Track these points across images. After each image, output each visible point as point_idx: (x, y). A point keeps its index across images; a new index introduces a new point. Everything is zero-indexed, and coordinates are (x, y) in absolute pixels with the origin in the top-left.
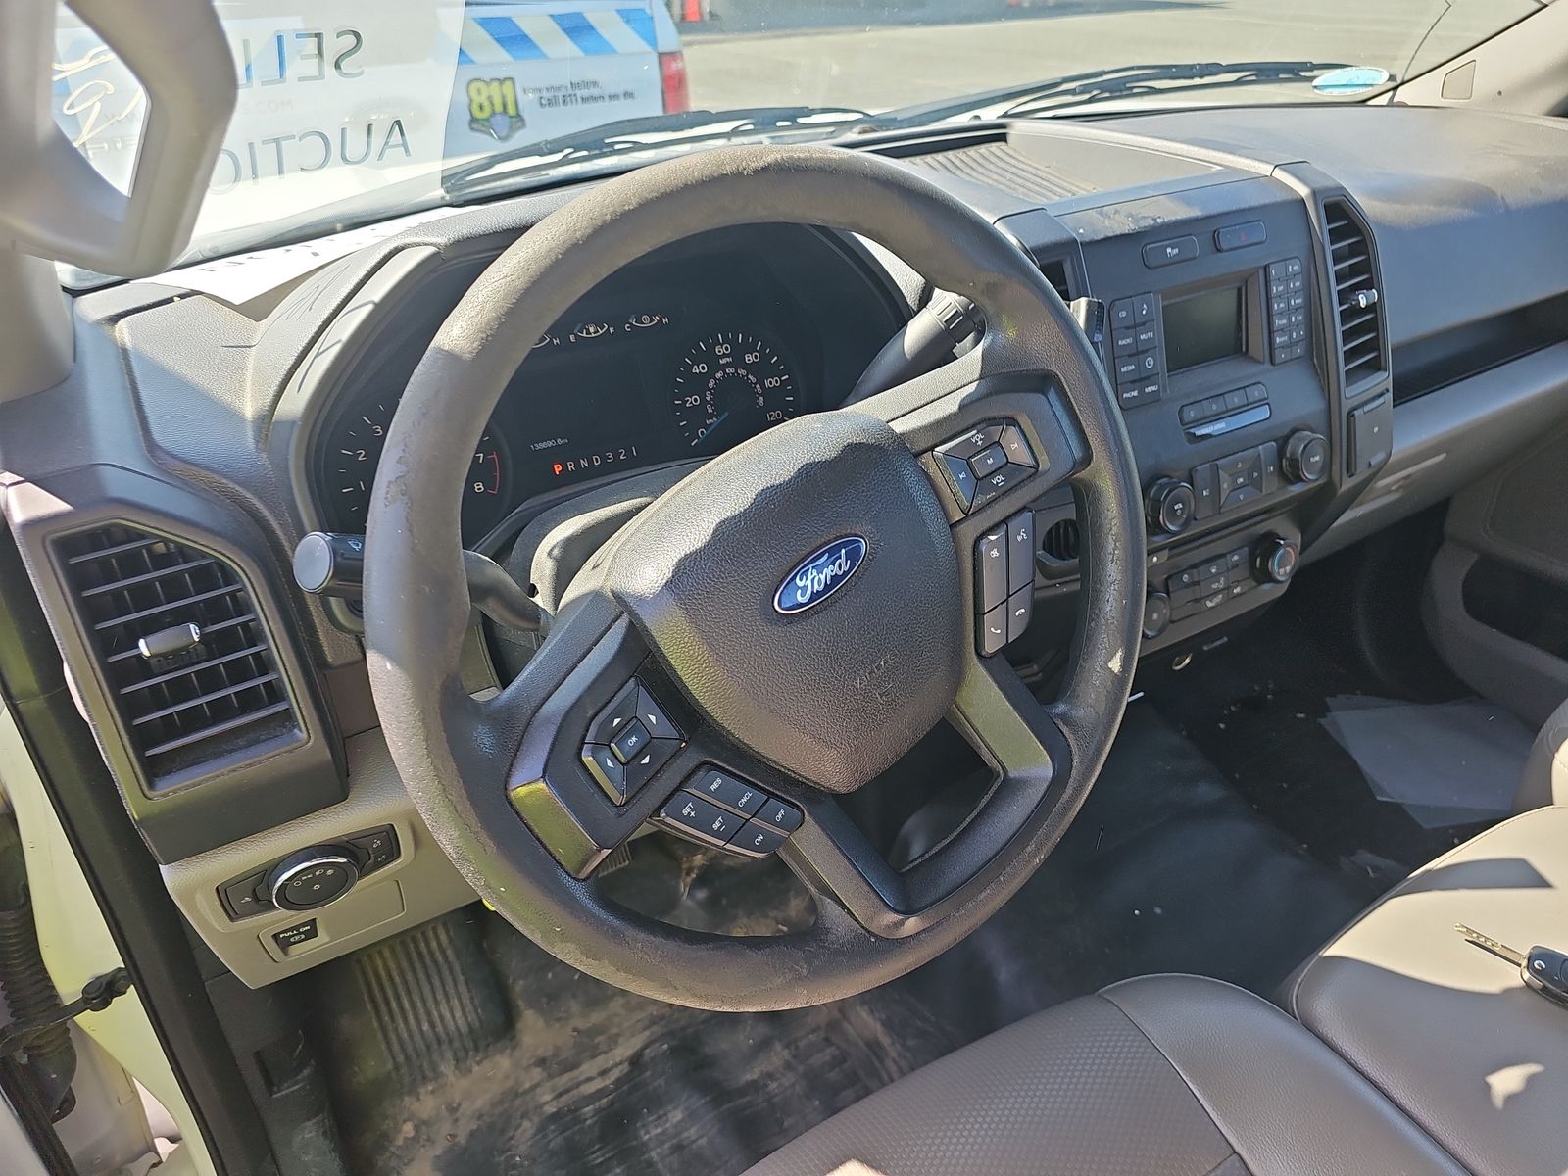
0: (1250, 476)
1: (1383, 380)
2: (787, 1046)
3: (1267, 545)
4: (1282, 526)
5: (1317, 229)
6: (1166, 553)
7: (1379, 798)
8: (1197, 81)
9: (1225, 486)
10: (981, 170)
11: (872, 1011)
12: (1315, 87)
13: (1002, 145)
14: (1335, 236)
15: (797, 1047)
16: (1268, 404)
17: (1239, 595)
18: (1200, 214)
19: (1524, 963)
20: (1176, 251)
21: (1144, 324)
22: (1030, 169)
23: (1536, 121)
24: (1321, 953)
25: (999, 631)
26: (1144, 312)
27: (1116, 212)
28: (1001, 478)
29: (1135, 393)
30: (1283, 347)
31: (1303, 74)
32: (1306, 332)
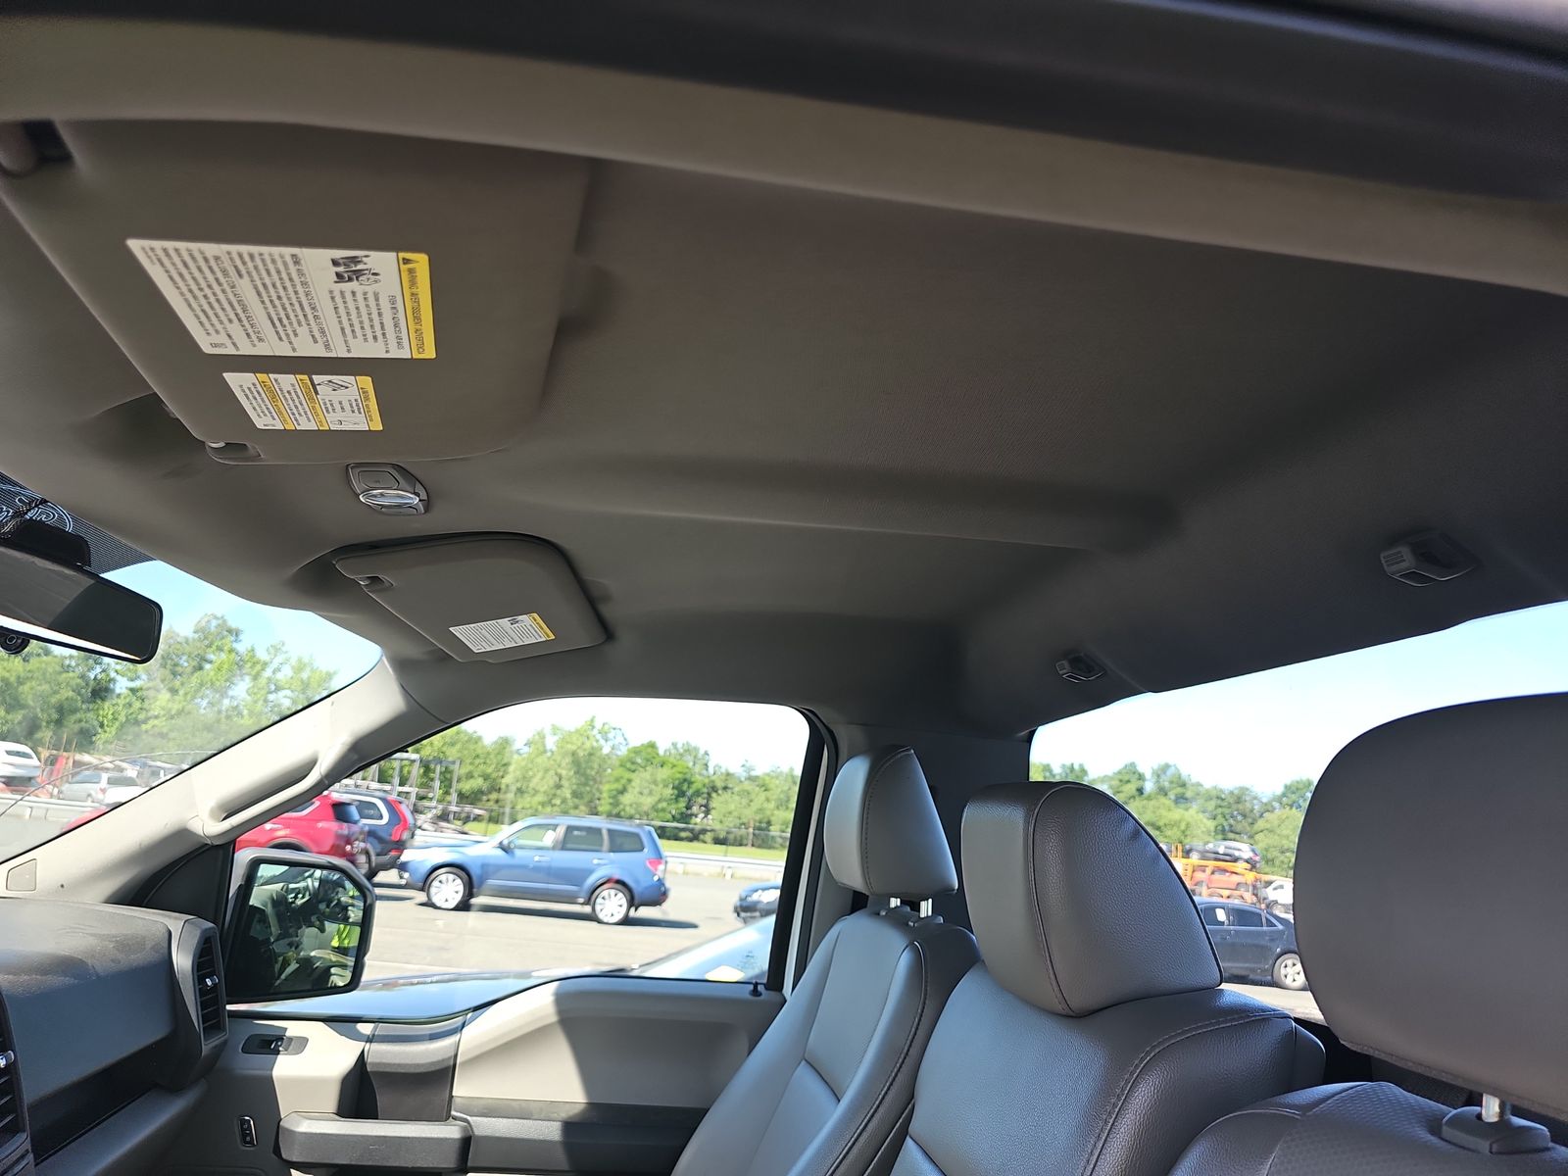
1: (22, 1142)
23: (97, 908)
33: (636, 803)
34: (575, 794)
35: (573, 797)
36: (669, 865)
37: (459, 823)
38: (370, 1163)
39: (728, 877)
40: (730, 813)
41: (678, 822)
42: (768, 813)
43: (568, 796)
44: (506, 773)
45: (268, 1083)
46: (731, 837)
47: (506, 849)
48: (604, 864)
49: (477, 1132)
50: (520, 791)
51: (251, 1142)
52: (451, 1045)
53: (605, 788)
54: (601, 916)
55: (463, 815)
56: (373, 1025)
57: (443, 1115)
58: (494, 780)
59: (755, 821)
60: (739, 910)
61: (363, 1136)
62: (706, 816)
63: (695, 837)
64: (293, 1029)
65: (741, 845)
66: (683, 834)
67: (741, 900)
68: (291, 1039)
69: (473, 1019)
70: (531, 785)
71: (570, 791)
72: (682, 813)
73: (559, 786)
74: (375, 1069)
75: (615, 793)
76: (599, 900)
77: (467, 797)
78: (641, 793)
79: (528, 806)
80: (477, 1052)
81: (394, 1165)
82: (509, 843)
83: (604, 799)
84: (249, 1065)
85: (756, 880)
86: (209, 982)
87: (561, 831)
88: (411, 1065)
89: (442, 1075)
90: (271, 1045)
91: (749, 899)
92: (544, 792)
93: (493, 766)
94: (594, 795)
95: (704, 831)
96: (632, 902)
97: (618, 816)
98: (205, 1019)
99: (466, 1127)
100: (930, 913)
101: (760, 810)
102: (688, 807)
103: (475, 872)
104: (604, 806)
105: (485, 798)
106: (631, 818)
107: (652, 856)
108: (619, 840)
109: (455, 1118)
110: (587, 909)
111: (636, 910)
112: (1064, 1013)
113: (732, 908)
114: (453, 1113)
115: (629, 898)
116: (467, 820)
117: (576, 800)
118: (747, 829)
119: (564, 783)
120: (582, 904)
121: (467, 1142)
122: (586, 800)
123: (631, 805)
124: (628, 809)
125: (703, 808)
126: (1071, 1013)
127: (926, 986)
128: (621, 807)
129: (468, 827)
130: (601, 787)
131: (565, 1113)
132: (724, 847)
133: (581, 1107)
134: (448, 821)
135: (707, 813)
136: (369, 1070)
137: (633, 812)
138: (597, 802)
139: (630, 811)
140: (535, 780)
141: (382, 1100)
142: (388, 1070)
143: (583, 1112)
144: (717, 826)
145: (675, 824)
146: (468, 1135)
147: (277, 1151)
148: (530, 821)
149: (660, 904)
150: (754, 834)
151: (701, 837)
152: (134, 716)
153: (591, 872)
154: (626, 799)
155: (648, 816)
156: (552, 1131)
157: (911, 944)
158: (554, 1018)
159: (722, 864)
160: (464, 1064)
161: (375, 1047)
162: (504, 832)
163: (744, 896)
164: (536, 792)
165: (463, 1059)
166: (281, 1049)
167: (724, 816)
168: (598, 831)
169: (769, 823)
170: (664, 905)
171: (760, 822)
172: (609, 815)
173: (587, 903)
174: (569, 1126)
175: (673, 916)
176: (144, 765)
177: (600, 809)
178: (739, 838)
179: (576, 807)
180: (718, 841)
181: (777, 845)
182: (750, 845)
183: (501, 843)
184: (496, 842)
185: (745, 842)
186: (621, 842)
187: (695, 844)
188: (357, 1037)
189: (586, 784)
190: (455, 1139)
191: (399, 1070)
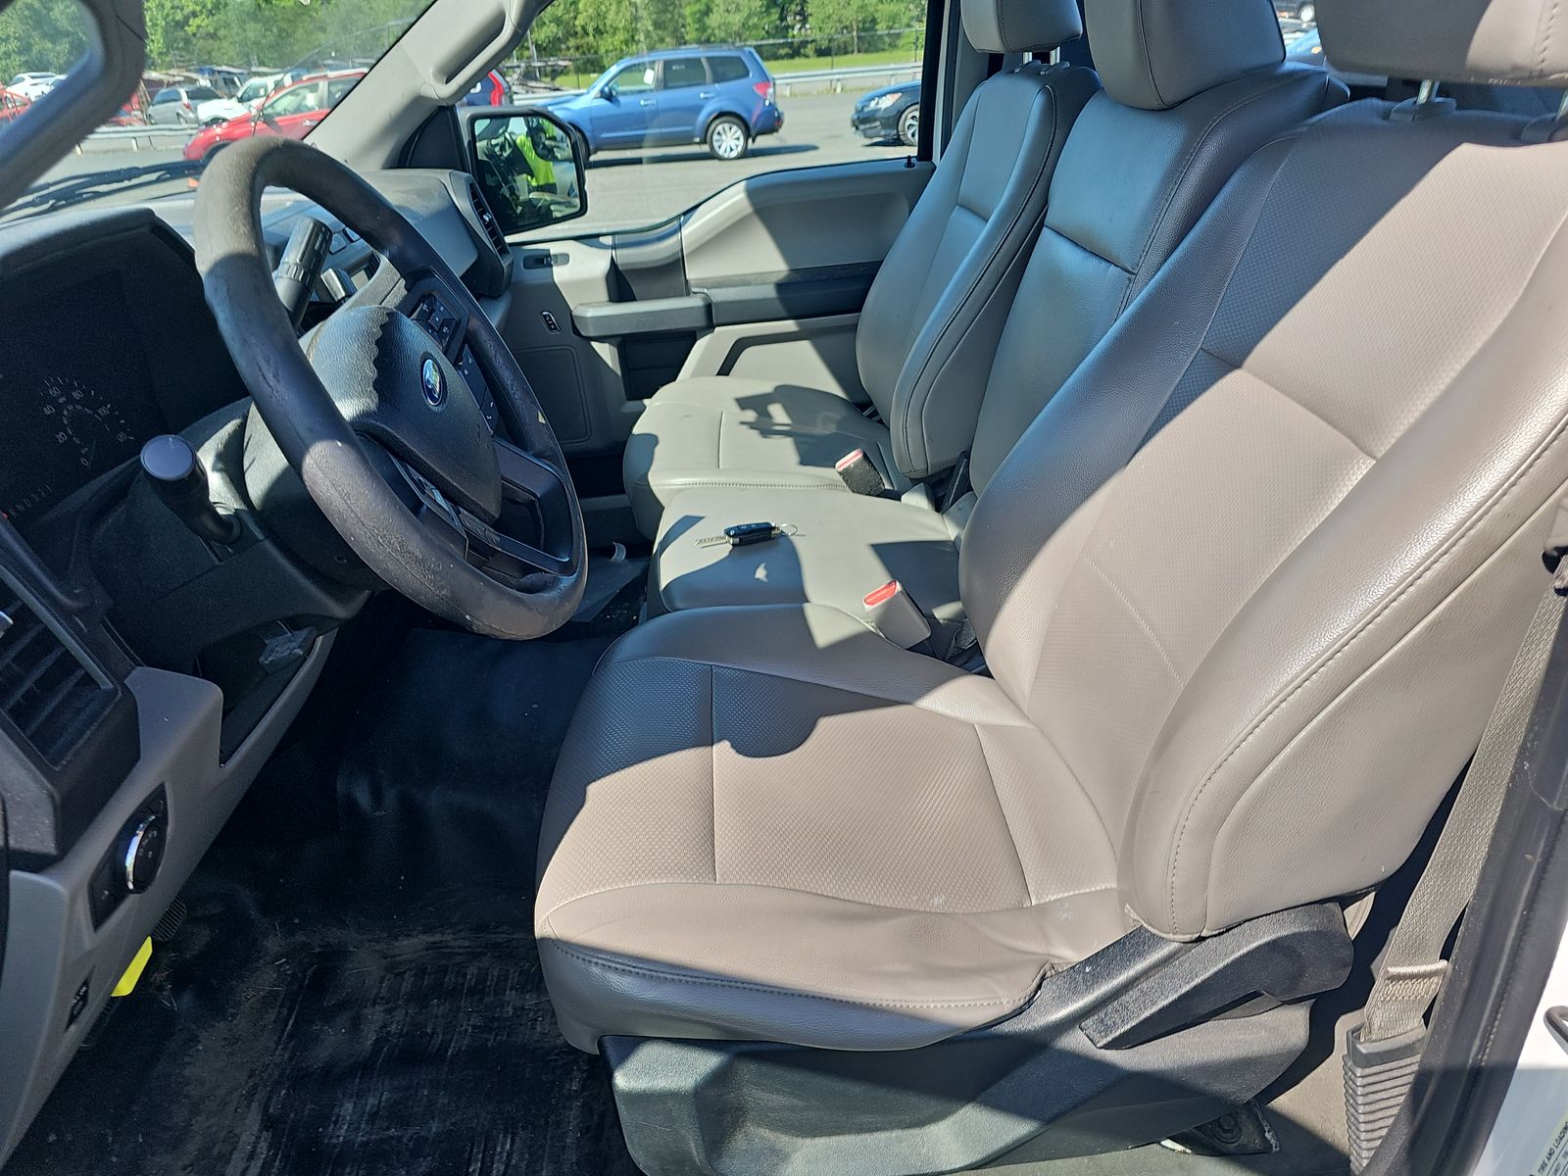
33: (725, 24)
34: (657, 25)
35: (655, 28)
36: (778, 88)
37: (548, 79)
39: (839, 90)
40: (829, 17)
41: (774, 38)
42: (871, 9)
43: (651, 28)
44: (577, 12)
45: (554, 288)
46: (834, 45)
47: (609, 96)
48: (712, 96)
49: (714, 299)
50: (598, 31)
51: (555, 328)
52: (676, 242)
53: (687, 11)
54: (721, 152)
55: (549, 69)
56: (609, 238)
57: (687, 292)
58: (568, 23)
59: (858, 22)
60: (857, 123)
61: (634, 314)
62: (803, 26)
63: (795, 51)
64: (554, 249)
65: (846, 53)
66: (782, 52)
67: (857, 112)
68: (556, 256)
69: (685, 222)
70: (608, 23)
71: (650, 23)
72: (777, 27)
73: (636, 19)
74: (625, 268)
75: (698, 15)
76: (715, 137)
77: (545, 49)
78: (728, 11)
79: (611, 47)
80: (698, 244)
82: (610, 90)
83: (689, 24)
84: (535, 276)
85: (869, 89)
86: (487, 219)
87: (659, 67)
88: (650, 262)
89: (674, 267)
90: (543, 261)
91: (866, 110)
92: (624, 28)
93: (562, 7)
94: (677, 22)
95: (804, 43)
96: (748, 133)
97: (708, 41)
99: (704, 297)
100: (1058, 61)
101: (862, 7)
102: (782, 18)
103: (586, 127)
104: (691, 33)
105: (563, 46)
106: (723, 41)
107: (758, 80)
108: (720, 70)
109: (695, 293)
110: (706, 148)
111: (753, 141)
112: (1158, 107)
113: (849, 123)
114: (692, 290)
115: (744, 129)
116: (555, 73)
117: (660, 32)
118: (849, 32)
119: (643, 13)
120: (699, 143)
121: (709, 307)
122: (671, 28)
123: (719, 27)
124: (717, 31)
125: (798, 18)
126: (1165, 107)
127: (1056, 118)
128: (710, 31)
129: (560, 81)
130: (682, 11)
131: (775, 279)
132: (829, 59)
133: (785, 273)
134: (535, 79)
135: (804, 21)
136: (621, 269)
137: (723, 35)
138: (683, 30)
139: (720, 34)
140: (611, 16)
141: (635, 287)
142: (635, 267)
143: (788, 276)
144: (818, 35)
145: (771, 41)
146: (708, 303)
147: (576, 332)
148: (623, 64)
149: (777, 131)
150: (858, 38)
151: (802, 51)
152: (171, 17)
153: (698, 109)
154: (713, 20)
155: (740, 37)
156: (770, 292)
157: (1043, 89)
158: (749, 210)
159: (831, 77)
160: (690, 254)
161: (620, 252)
162: (601, 81)
163: (860, 106)
164: (616, 29)
165: (689, 251)
166: (552, 263)
167: (823, 22)
168: (698, 61)
169: (874, 21)
170: (781, 131)
171: (864, 22)
172: (699, 42)
173: (703, 141)
174: (781, 286)
175: (791, 142)
176: (212, 72)
177: (687, 38)
178: (842, 46)
179: (662, 40)
180: (822, 53)
181: (886, 47)
182: (856, 52)
183: (602, 91)
184: (595, 91)
185: (850, 49)
186: (726, 69)
187: (797, 61)
188: (604, 247)
189: (666, 11)
190: (698, 307)
191: (643, 266)
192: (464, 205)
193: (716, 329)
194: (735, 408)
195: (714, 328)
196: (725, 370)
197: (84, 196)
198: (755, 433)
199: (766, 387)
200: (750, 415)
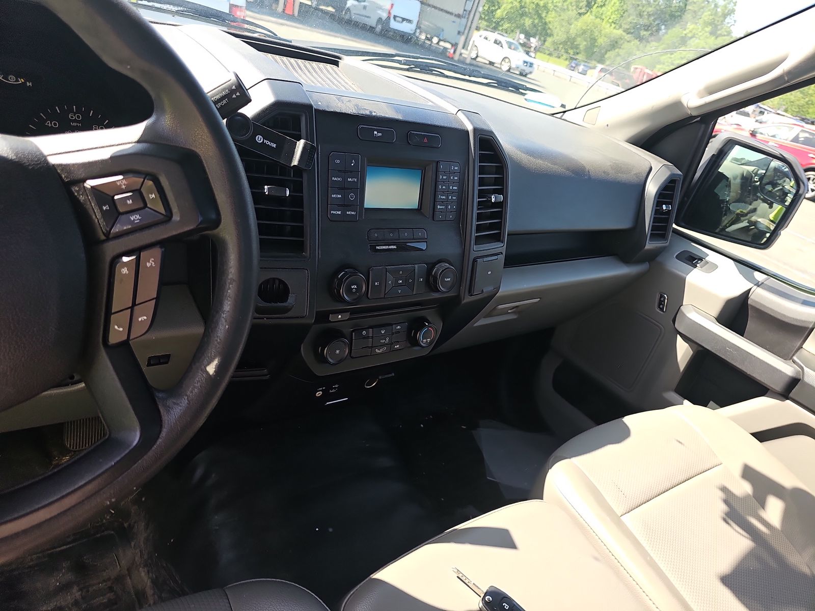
0: (406, 281)
1: (500, 247)
2: (81, 590)
3: (418, 324)
4: (430, 314)
5: (473, 151)
6: (347, 316)
7: (488, 478)
8: (467, 77)
9: (390, 282)
10: (314, 74)
11: (148, 572)
12: (526, 99)
13: (335, 67)
14: (482, 158)
15: (88, 591)
16: (426, 242)
17: (397, 350)
18: (401, 118)
19: (482, 595)
20: (380, 134)
21: (351, 172)
22: (342, 82)
24: (371, 576)
25: (121, 329)
26: (352, 165)
27: (349, 101)
28: (138, 217)
29: (339, 213)
30: (441, 211)
31: (521, 90)
32: (457, 207)
38: (723, 357)
45: (682, 281)
49: (806, 379)
51: (663, 309)
56: (766, 276)
57: (786, 356)
68: (707, 262)
74: (753, 304)
81: (738, 366)
84: (678, 267)
86: (664, 207)
88: (779, 313)
90: (693, 260)
98: (654, 228)
99: (800, 372)
109: (794, 362)
114: (795, 358)
121: (794, 382)
136: (749, 302)
141: (751, 325)
142: (762, 309)
146: (798, 377)
147: (674, 321)
161: (759, 291)
166: (698, 265)
188: (751, 279)
190: (787, 375)
191: (770, 312)
192: (652, 189)
193: (788, 402)
194: (737, 471)
195: (787, 398)
196: (762, 436)
197: (434, 72)
198: (723, 507)
199: (788, 481)
200: (743, 488)
